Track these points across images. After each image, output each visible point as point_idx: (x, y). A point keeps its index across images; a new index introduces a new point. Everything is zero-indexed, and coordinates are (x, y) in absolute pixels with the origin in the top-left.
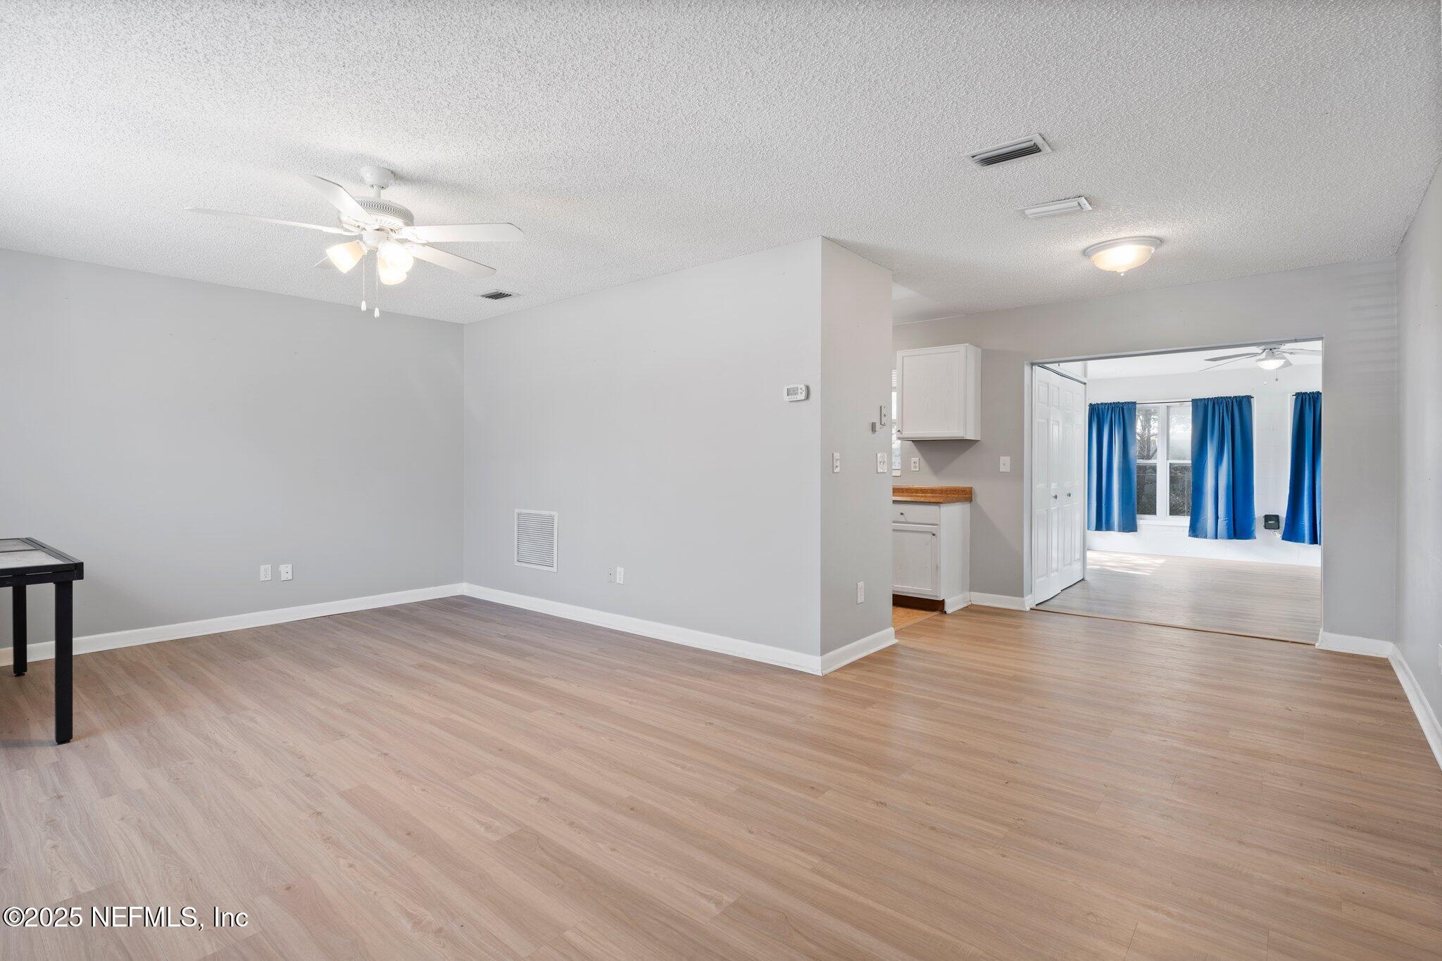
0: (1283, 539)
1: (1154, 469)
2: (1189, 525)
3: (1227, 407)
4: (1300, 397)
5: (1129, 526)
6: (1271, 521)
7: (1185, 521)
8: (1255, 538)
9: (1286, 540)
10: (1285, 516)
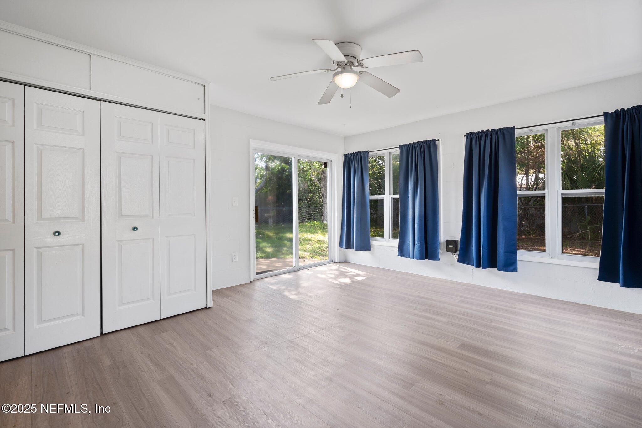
0: (458, 261)
1: (382, 201)
2: (398, 246)
3: (420, 150)
4: (469, 137)
5: (365, 246)
6: (451, 245)
7: (396, 242)
8: (439, 260)
9: (461, 262)
10: (460, 240)
